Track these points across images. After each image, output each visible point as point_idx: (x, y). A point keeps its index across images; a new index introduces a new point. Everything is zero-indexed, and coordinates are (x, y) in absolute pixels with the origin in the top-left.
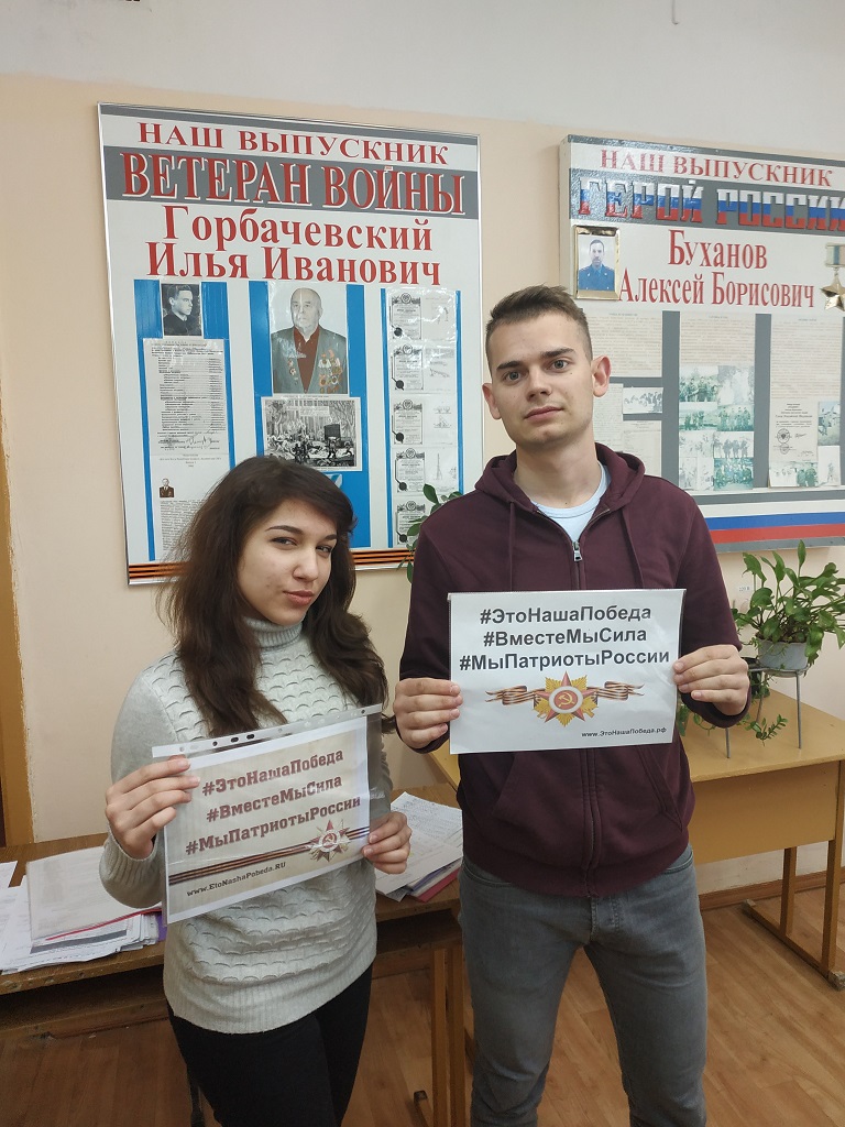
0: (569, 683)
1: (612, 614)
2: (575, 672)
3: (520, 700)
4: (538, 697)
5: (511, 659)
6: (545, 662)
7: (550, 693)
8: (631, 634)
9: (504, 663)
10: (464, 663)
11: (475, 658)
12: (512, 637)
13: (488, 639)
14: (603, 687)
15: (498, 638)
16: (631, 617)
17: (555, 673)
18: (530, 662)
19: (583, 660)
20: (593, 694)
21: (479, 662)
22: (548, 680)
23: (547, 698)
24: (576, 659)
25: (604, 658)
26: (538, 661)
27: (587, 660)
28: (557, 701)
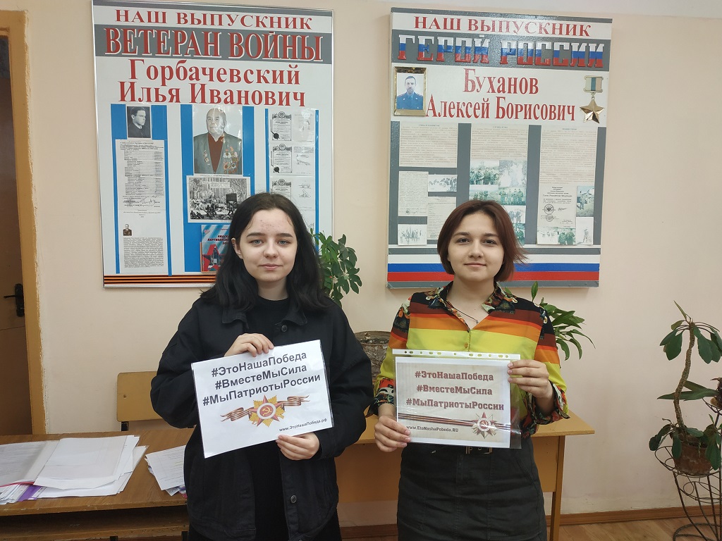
0: (267, 402)
1: (286, 359)
2: (270, 394)
3: (241, 416)
4: (251, 412)
5: (233, 394)
6: (251, 392)
7: (257, 409)
8: (298, 369)
9: (228, 397)
10: (206, 401)
11: (211, 397)
12: (232, 381)
13: (218, 385)
14: (286, 400)
15: (224, 384)
16: (296, 359)
17: (259, 397)
18: (244, 393)
19: (273, 387)
20: (281, 406)
21: (214, 399)
22: (255, 401)
23: (256, 412)
24: (269, 388)
25: (285, 384)
26: (248, 392)
27: (276, 387)
28: (262, 413)
